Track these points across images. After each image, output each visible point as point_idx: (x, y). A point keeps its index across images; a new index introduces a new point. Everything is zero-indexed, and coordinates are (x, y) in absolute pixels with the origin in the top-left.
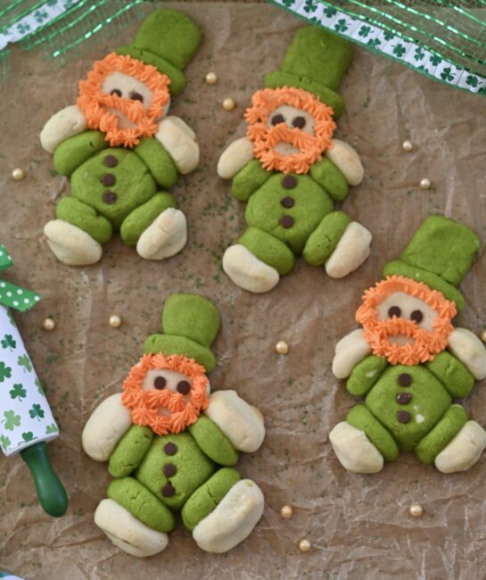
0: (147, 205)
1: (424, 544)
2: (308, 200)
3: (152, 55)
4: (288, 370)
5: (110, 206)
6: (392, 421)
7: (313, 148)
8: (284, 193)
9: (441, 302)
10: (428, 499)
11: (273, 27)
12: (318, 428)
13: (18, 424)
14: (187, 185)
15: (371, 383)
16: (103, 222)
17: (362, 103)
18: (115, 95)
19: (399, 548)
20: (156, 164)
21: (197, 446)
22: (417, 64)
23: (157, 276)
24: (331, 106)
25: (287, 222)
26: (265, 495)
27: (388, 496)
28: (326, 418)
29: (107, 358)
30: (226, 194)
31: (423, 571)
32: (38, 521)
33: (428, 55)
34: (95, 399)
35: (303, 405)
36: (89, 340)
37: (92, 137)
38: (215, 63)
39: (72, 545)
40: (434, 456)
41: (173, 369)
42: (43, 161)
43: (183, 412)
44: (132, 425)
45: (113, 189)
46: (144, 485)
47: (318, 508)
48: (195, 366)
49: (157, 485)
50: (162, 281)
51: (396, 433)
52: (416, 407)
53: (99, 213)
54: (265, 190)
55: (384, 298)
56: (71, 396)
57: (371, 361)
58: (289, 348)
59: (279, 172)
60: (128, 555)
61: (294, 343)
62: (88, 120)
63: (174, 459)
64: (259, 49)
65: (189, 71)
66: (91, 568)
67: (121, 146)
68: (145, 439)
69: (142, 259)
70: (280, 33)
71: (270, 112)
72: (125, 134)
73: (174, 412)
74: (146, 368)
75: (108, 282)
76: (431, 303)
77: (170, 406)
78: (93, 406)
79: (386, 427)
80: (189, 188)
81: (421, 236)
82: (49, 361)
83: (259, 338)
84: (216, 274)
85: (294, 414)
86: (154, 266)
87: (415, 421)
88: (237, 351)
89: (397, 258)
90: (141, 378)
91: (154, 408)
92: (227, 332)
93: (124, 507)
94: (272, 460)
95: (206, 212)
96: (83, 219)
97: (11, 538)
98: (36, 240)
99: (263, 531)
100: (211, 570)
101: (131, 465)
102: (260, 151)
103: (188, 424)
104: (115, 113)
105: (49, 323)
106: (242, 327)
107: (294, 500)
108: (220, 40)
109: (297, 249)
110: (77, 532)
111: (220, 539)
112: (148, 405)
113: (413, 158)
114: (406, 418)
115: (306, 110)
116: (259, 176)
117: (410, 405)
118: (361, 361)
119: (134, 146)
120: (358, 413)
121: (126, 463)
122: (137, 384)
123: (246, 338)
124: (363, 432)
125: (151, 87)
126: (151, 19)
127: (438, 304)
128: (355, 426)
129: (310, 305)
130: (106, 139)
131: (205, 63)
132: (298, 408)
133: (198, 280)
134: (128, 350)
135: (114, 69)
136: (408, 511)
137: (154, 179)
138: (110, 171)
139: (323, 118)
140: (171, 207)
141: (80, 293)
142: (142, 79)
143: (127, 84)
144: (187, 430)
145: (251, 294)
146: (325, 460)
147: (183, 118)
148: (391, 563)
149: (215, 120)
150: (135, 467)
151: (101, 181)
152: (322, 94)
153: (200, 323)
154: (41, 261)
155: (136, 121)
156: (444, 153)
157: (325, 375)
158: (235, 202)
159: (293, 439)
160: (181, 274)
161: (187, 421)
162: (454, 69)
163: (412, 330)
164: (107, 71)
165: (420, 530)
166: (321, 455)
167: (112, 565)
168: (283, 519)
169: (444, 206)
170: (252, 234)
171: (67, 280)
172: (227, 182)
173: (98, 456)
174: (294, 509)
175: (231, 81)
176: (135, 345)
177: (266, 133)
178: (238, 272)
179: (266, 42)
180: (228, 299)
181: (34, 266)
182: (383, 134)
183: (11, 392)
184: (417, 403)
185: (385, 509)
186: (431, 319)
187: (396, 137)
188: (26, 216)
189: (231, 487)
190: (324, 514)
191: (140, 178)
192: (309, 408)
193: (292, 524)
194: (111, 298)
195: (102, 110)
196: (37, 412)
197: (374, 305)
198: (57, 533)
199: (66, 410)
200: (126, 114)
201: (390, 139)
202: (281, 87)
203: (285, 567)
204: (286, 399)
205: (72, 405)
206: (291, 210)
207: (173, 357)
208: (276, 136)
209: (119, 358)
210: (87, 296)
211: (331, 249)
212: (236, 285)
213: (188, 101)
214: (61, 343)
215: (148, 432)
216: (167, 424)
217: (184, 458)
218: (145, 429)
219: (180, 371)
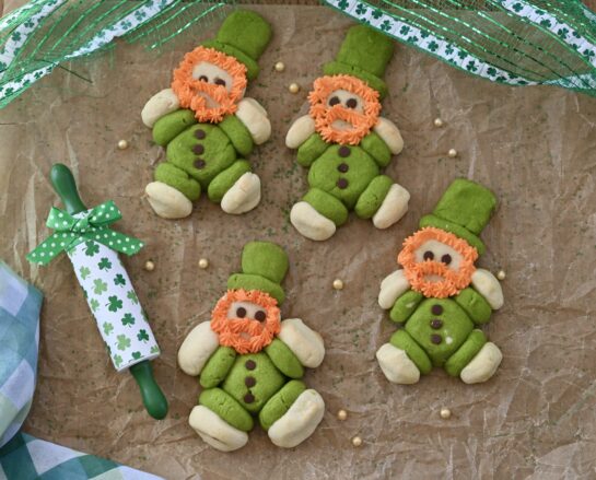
0: (230, 169)
1: (451, 440)
2: (359, 167)
3: (231, 48)
4: (343, 303)
5: (200, 171)
6: (427, 343)
7: (363, 124)
8: (340, 160)
9: (465, 248)
10: (455, 404)
11: (330, 25)
12: (367, 349)
13: (129, 346)
14: (260, 153)
15: (410, 312)
16: (193, 183)
17: (401, 88)
18: (202, 80)
19: (431, 443)
20: (236, 137)
21: (271, 362)
22: (448, 57)
23: (237, 227)
24: (378, 90)
25: (343, 184)
26: (325, 402)
27: (423, 402)
28: (373, 341)
29: (197, 293)
30: (292, 161)
31: (451, 462)
32: (143, 424)
33: (456, 50)
34: (188, 326)
35: (355, 330)
36: (182, 279)
37: (184, 115)
38: (283, 54)
39: (170, 442)
40: (460, 370)
41: (253, 303)
42: (143, 133)
43: (261, 336)
44: (219, 346)
45: (202, 157)
46: (230, 394)
47: (367, 412)
48: (269, 299)
49: (240, 393)
50: (241, 231)
51: (430, 352)
52: (446, 332)
53: (190, 176)
54: (325, 158)
55: (420, 245)
56: (168, 323)
57: (410, 295)
58: (344, 285)
59: (336, 143)
60: (216, 450)
61: (347, 281)
62: (181, 101)
63: (254, 373)
64: (318, 43)
65: (261, 62)
66: (186, 461)
67: (208, 122)
68: (230, 358)
69: (224, 213)
70: (335, 30)
71: (329, 95)
72: (211, 112)
73: (253, 336)
74: (230, 301)
75: (197, 232)
76: (457, 249)
77: (250, 331)
78: (186, 331)
79: (422, 347)
80: (262, 156)
81: (449, 195)
82: (150, 295)
83: (319, 277)
84: (283, 225)
85: (348, 337)
86: (234, 219)
87: (445, 342)
88: (302, 287)
89: (430, 213)
90: (226, 308)
91: (237, 333)
92: (294, 272)
93: (213, 411)
94: (330, 374)
95: (276, 175)
96: (178, 181)
97: (121, 438)
98: (138, 198)
99: (324, 430)
100: (282, 461)
101: (218, 378)
102: (320, 127)
103: (264, 345)
104: (203, 95)
105: (150, 265)
106: (305, 268)
107: (348, 406)
108: (286, 36)
109: (350, 205)
110: (174, 432)
111: (289, 436)
112: (232, 330)
113: (443, 132)
114: (438, 340)
115: (358, 93)
116: (319, 147)
117: (441, 330)
118: (402, 295)
119: (219, 122)
120: (400, 337)
121: (215, 376)
122: (223, 314)
123: (309, 277)
124: (404, 352)
125: (232, 74)
126: (231, 18)
127: (463, 250)
128: (398, 346)
129: (361, 249)
130: (196, 116)
131: (274, 54)
132: (351, 333)
133: (270, 230)
134: (215, 287)
135: (201, 59)
136: (439, 413)
137: (235, 149)
138: (199, 142)
139: (371, 100)
140: (249, 171)
141: (175, 241)
142: (224, 68)
143: (213, 72)
144: (263, 350)
145: (313, 241)
146: (372, 374)
147: (257, 99)
148: (425, 455)
149: (283, 100)
150: (222, 379)
151: (192, 151)
152: (370, 81)
153: (273, 265)
154: (142, 215)
155: (220, 102)
156: (467, 128)
157: (373, 306)
158: (299, 168)
159: (347, 358)
161: (263, 343)
162: (477, 62)
163: (442, 270)
164: (196, 61)
165: (449, 429)
166: (370, 370)
167: (203, 458)
168: (339, 421)
169: (468, 171)
170: (314, 193)
171: (164, 231)
172: (293, 152)
173: (191, 371)
174: (348, 412)
175: (295, 69)
176: (219, 283)
177: (325, 112)
178: (302, 224)
179: (324, 37)
180: (293, 246)
181: (137, 219)
182: (420, 112)
183: (123, 320)
184: (447, 328)
185: (422, 412)
186: (458, 262)
187: (430, 115)
188: (130, 178)
189: (298, 395)
190: (372, 417)
191: (224, 148)
192: (359, 333)
193: (346, 424)
194: (200, 245)
195: (192, 93)
196: (143, 336)
197: (412, 250)
198: (158, 433)
199: (164, 335)
200: (212, 95)
201: (424, 117)
202: (337, 75)
203: (341, 459)
204: (341, 326)
205: (169, 331)
206: (346, 174)
207: (252, 291)
208: (333, 114)
209: (207, 293)
210: (180, 243)
211: (378, 206)
212: (300, 235)
213: (260, 85)
214: (160, 281)
215: (232, 352)
216: (246, 345)
217: (261, 372)
218: (230, 349)
219: (258, 303)
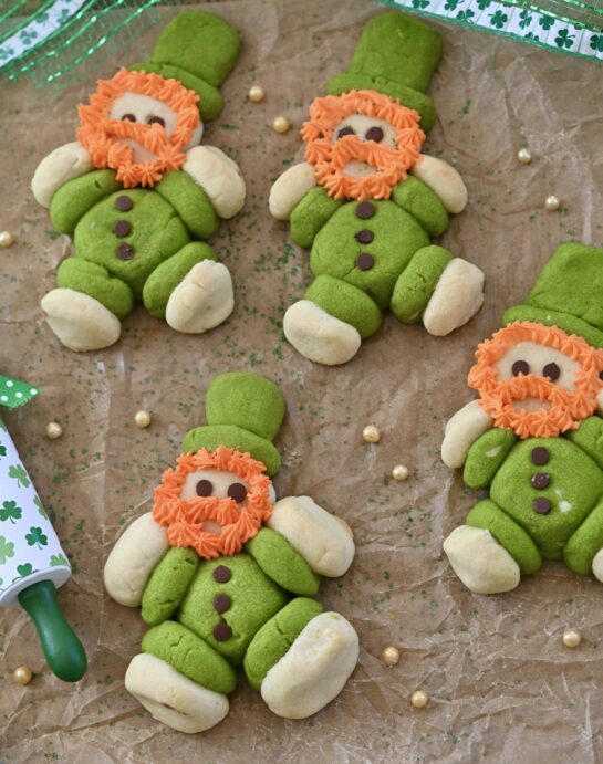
0: (175, 257)
1: (586, 686)
2: (392, 232)
3: (175, 69)
4: (382, 465)
5: (127, 263)
6: (527, 514)
7: (394, 163)
8: (359, 225)
9: (583, 349)
10: (588, 623)
11: (335, 22)
12: (429, 540)
13: (12, 554)
14: (231, 234)
15: (494, 465)
16: (117, 284)
17: (459, 109)
18: (127, 120)
19: (552, 694)
20: (185, 203)
21: (259, 568)
22: (523, 33)
23: (196, 355)
24: (416, 109)
25: (366, 262)
26: (361, 636)
27: (532, 623)
28: (438, 525)
29: (135, 469)
30: (284, 241)
31: (588, 723)
32: (51, 696)
33: (536, 17)
34: (120, 524)
35: (405, 510)
36: (109, 446)
37: (99, 176)
38: (260, 75)
39: (98, 725)
40: (590, 559)
41: (222, 470)
42: (38, 220)
43: (238, 523)
44: (170, 547)
45: (129, 240)
46: (190, 629)
47: (435, 647)
48: (251, 462)
49: (206, 626)
50: (203, 362)
51: (534, 530)
52: (558, 492)
53: (112, 274)
54: (333, 224)
55: (504, 351)
56: (88, 524)
57: (493, 434)
58: (382, 435)
59: (352, 199)
60: (177, 732)
61: (387, 428)
62: (92, 155)
63: (228, 588)
64: (317, 53)
65: (227, 89)
66: (125, 754)
67: (139, 186)
68: (186, 564)
69: (177, 333)
70: (345, 29)
71: (336, 124)
72: (141, 166)
73: (225, 525)
74: (185, 472)
75: (132, 369)
76: (568, 352)
77: (218, 517)
78: (118, 534)
79: (519, 523)
80: (234, 239)
81: (551, 269)
82: (57, 479)
83: (340, 426)
84: (276, 346)
85: (394, 523)
86: (193, 342)
87: (559, 510)
88: (311, 445)
89: (522, 302)
90: (179, 485)
91: (197, 522)
92: (296, 421)
93: (163, 659)
94: (368, 588)
95: (259, 267)
96: (90, 281)
97: (15, 722)
98: (32, 322)
99: (361, 685)
100: (292, 744)
101: (169, 601)
102: (323, 175)
103: (245, 541)
104: (127, 143)
105: (54, 429)
106: (315, 414)
107: (401, 640)
108: (265, 45)
109: (381, 297)
110: (103, 708)
111: (299, 692)
112: (189, 519)
113: (533, 171)
114: (546, 508)
115: (383, 118)
116: (324, 206)
117: (549, 490)
118: (478, 438)
119: (156, 183)
120: (483, 510)
121: (163, 599)
122: (173, 492)
123: (322, 426)
124: (487, 531)
125: (174, 106)
126: (172, 25)
127: (579, 352)
128: (477, 526)
129: (408, 375)
130: (117, 178)
131: (248, 76)
132: (400, 515)
133: (253, 356)
134: (163, 458)
135: (124, 89)
136: (561, 641)
137: (184, 224)
138: (123, 216)
139: (406, 124)
140: (209, 258)
141: (93, 387)
142: (161, 98)
143: (142, 106)
144: (244, 550)
145: (326, 367)
146: (440, 581)
147: (222, 148)
148: (542, 715)
149: (264, 147)
150: (176, 603)
151: (113, 232)
152: (404, 95)
153: (256, 407)
154: (40, 349)
155: (156, 151)
156: (574, 160)
157: (434, 467)
158: (296, 251)
159: (394, 557)
160: (230, 351)
161: (243, 536)
162: (572, 30)
163: (545, 389)
164: (116, 92)
165: (580, 666)
166: (435, 576)
167: (154, 748)
168: (388, 667)
169: (581, 231)
170: (321, 282)
171: (77, 372)
172: (284, 224)
173: (124, 595)
174: (401, 651)
175: (282, 97)
176: (172, 449)
177: (330, 150)
178: (303, 335)
179: (327, 43)
180: (292, 379)
181: (32, 357)
182: (492, 142)
184: (561, 486)
185: (529, 641)
186: (571, 374)
187: (509, 146)
188: (17, 292)
189: (308, 621)
190: (444, 655)
191: (164, 222)
192: (414, 514)
193: (400, 672)
194: (136, 389)
195: (110, 141)
196: (36, 537)
197: (492, 361)
198: (76, 710)
199: (82, 543)
200: (142, 142)
201: (501, 150)
202: (348, 92)
203: (393, 732)
204: (382, 504)
205: (89, 536)
206: (371, 245)
207: (218, 450)
208: (344, 152)
209: (152, 468)
210: (104, 389)
211: (427, 293)
212: (304, 359)
213: (227, 127)
214: (72, 454)
215: (191, 555)
216: (216, 542)
217: (241, 584)
218: (186, 551)
219: (231, 469)
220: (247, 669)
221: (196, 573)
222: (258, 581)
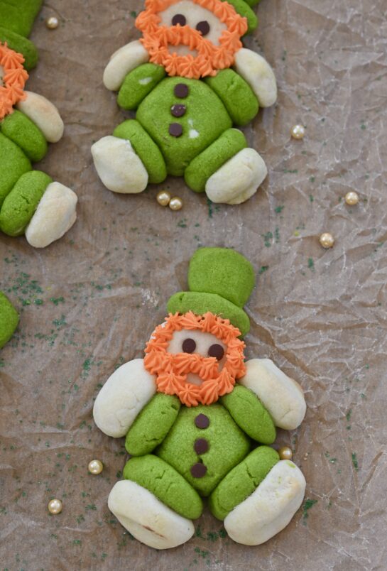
21: (233, 419)
41: (206, 331)
43: (218, 379)
44: (157, 393)
46: (170, 464)
48: (230, 328)
49: (186, 464)
63: (207, 433)
68: (172, 410)
73: (206, 380)
74: (172, 329)
77: (201, 373)
90: (167, 340)
91: (182, 374)
93: (146, 488)
103: (222, 394)
112: (176, 371)
121: (150, 437)
122: (162, 347)
144: (220, 401)
150: (159, 442)
153: (235, 280)
161: (220, 391)
189: (271, 468)
207: (206, 315)
215: (175, 402)
216: (197, 393)
217: (218, 432)
218: (172, 398)
219: (213, 332)
220: (215, 503)
221: (178, 417)
222: (232, 430)
